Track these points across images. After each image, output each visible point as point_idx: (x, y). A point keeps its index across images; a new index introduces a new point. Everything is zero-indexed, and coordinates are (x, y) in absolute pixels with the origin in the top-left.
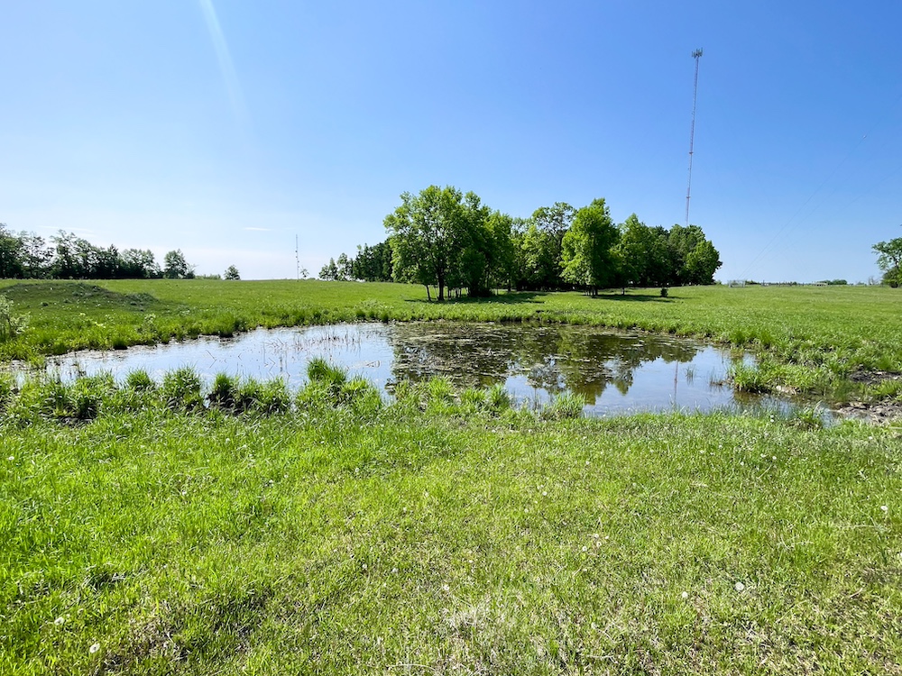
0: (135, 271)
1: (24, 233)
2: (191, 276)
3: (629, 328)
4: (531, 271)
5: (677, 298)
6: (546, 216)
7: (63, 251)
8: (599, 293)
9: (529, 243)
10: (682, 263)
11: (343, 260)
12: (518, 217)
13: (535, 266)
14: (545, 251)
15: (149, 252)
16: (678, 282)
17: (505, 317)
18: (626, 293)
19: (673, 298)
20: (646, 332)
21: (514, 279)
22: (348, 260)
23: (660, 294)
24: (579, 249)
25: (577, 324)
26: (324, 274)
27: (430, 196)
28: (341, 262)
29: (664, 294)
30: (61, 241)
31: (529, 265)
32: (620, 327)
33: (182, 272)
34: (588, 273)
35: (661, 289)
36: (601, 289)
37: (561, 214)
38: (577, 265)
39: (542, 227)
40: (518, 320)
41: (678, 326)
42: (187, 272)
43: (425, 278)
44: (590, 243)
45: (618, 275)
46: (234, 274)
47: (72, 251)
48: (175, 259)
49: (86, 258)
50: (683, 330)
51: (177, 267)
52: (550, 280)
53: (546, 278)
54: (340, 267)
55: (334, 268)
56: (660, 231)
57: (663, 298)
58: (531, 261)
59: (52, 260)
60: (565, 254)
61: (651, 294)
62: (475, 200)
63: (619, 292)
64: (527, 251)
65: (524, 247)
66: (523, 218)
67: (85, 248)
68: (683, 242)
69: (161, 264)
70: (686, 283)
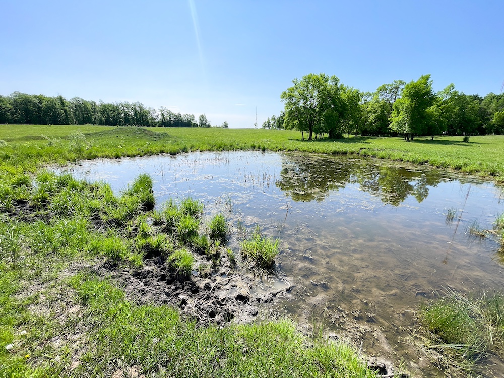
0: (188, 124)
1: (150, 108)
2: (209, 126)
3: (421, 163)
4: (372, 123)
5: (476, 143)
6: (386, 89)
7: (163, 115)
8: (414, 138)
9: (372, 106)
10: (489, 119)
11: (274, 119)
12: (368, 92)
13: (374, 121)
14: (382, 112)
15: (193, 115)
16: (483, 132)
17: (335, 151)
18: (434, 139)
19: (473, 143)
20: (434, 167)
21: (360, 129)
22: (276, 119)
23: (462, 140)
24: (403, 109)
25: (382, 158)
26: (264, 126)
27: (308, 80)
28: (272, 120)
29: (466, 140)
30: (162, 111)
31: (370, 121)
32: (413, 162)
33: (205, 125)
34: (406, 125)
35: (464, 137)
36: (416, 135)
37: (397, 88)
38: (400, 120)
39: (382, 97)
40: (345, 153)
41: (466, 165)
42: (207, 124)
43: (302, 127)
44: (411, 105)
45: (430, 127)
46: (226, 126)
47: (166, 116)
48: (202, 118)
49: (170, 118)
50: (468, 169)
51: (204, 122)
52: (381, 129)
53: (380, 129)
54: (272, 122)
55: (269, 123)
56: (476, 98)
57: (464, 143)
58: (372, 118)
59: (159, 119)
60: (394, 112)
61: (454, 140)
62: (336, 80)
63: (429, 138)
64: (370, 112)
65: (369, 109)
66: (371, 92)
67: (170, 114)
68: (493, 105)
69: (197, 121)
70: (490, 133)
